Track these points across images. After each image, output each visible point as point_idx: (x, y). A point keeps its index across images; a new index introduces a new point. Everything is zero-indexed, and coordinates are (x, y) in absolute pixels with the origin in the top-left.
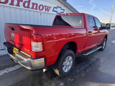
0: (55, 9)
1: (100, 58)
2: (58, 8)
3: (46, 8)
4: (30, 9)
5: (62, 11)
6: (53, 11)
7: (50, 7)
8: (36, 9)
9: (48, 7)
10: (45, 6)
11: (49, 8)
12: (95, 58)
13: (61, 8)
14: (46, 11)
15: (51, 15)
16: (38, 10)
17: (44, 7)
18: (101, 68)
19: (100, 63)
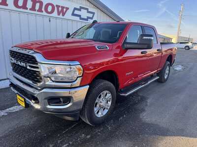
0: (76, 12)
1: (148, 97)
2: (82, 10)
3: (60, 9)
4: (28, 11)
5: (91, 15)
6: (73, 14)
7: (67, 9)
8: (40, 10)
9: (63, 8)
10: (57, 6)
11: (65, 10)
12: (140, 96)
13: (87, 9)
14: (59, 14)
15: (70, 22)
16: (44, 13)
17: (56, 8)
18: (145, 114)
19: (146, 105)
